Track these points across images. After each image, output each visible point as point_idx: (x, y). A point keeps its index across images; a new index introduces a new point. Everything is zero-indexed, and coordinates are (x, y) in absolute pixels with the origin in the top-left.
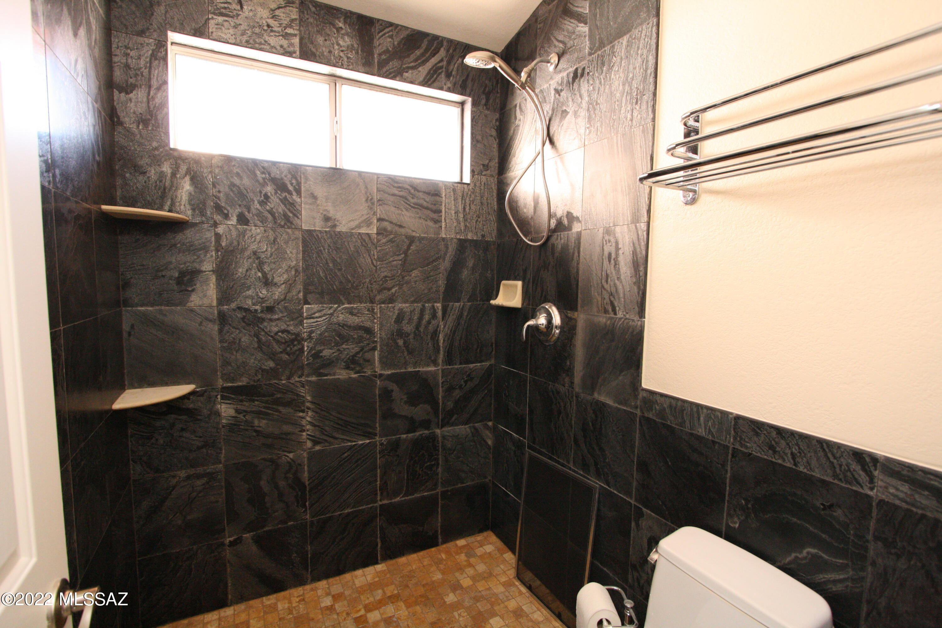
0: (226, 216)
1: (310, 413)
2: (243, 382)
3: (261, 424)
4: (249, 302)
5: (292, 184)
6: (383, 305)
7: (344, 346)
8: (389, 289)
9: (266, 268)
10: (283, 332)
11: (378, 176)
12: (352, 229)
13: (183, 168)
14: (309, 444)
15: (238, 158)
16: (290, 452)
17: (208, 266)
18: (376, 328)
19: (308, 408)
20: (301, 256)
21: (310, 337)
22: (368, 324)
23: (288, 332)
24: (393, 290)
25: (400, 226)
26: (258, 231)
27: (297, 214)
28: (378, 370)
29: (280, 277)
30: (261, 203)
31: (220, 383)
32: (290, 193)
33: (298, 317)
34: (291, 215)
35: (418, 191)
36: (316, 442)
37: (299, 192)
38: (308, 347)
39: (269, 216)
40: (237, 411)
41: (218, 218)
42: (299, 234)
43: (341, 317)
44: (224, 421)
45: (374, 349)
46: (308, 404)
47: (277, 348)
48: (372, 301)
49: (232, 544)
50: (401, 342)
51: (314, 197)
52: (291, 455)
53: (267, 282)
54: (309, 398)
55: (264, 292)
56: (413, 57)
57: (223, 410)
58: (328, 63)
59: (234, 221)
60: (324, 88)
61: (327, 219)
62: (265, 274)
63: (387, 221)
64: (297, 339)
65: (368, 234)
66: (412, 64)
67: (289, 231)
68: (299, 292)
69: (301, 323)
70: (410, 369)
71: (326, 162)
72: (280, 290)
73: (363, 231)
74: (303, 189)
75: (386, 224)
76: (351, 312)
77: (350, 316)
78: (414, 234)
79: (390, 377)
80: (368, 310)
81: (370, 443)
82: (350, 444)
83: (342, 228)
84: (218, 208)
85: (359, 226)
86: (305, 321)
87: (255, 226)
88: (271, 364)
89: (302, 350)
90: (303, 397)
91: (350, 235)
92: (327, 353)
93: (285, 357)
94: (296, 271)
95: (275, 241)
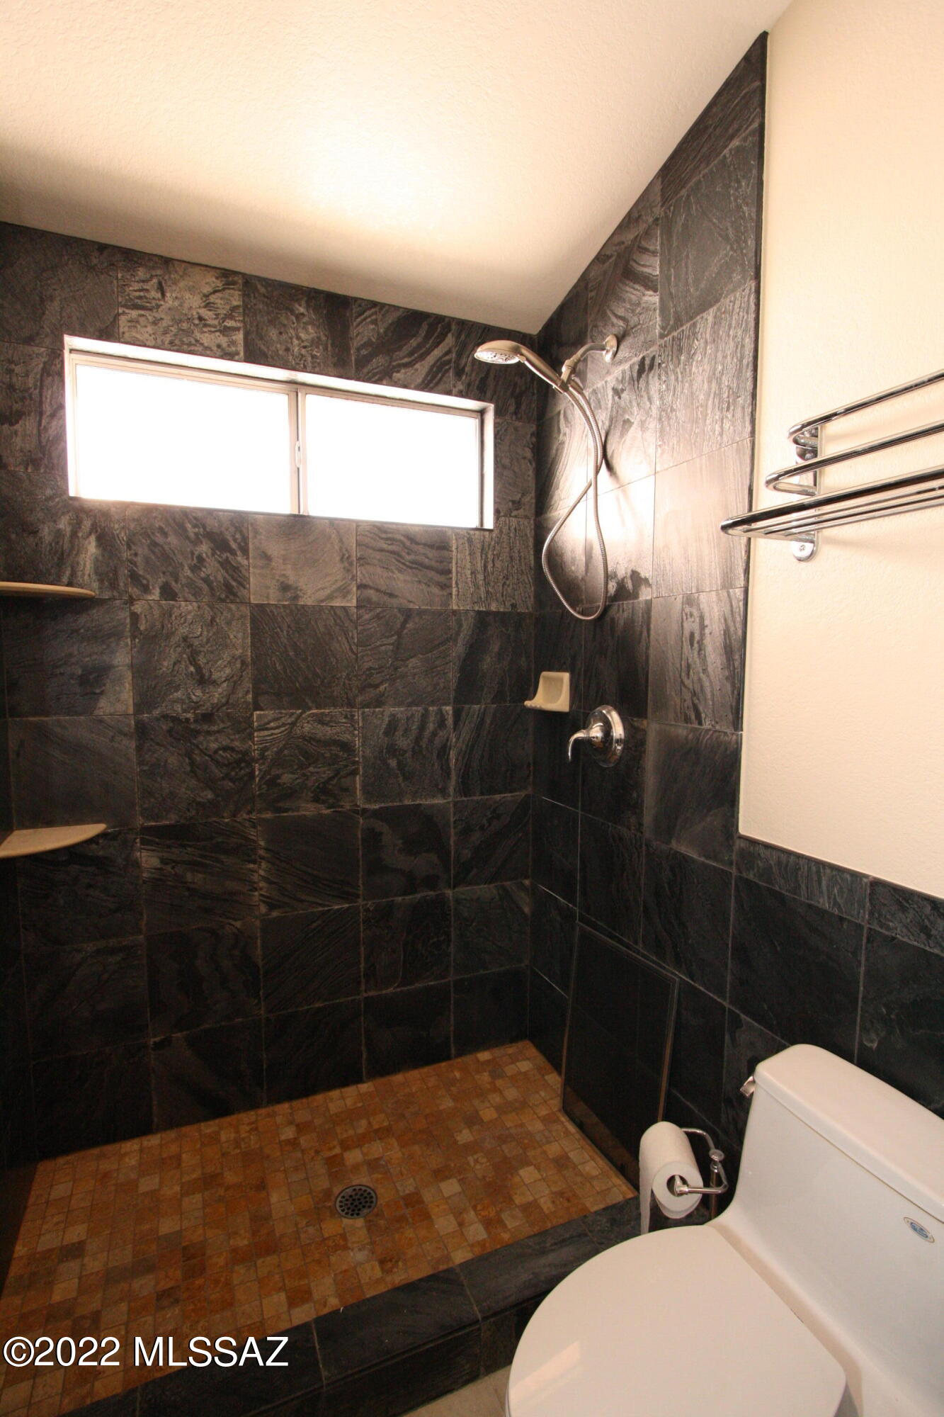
0: (146, 589)
1: (264, 865)
2: (170, 820)
3: (196, 879)
4: (178, 708)
5: (235, 540)
6: (367, 710)
7: (311, 769)
8: (377, 686)
9: (202, 660)
10: (225, 749)
11: (358, 524)
12: (322, 601)
13: (87, 524)
14: (263, 909)
15: (161, 506)
16: (235, 920)
17: (122, 658)
18: (358, 743)
19: (262, 858)
20: (249, 641)
21: (263, 757)
22: (346, 737)
23: (232, 749)
24: (382, 688)
25: (391, 595)
26: (190, 608)
27: (243, 582)
28: (361, 803)
29: (221, 671)
30: (194, 569)
31: (140, 821)
32: (233, 553)
33: (244, 727)
34: (234, 584)
35: (417, 544)
36: (272, 907)
37: (245, 551)
38: (260, 770)
39: (205, 586)
40: (163, 861)
41: (134, 591)
42: (246, 610)
43: (307, 728)
44: (145, 875)
45: (354, 773)
46: (262, 852)
47: (217, 772)
48: (351, 705)
49: (158, 1046)
50: (393, 763)
51: (267, 558)
52: (238, 924)
53: (203, 680)
54: (262, 843)
55: (199, 693)
56: (406, 349)
57: (144, 859)
58: (285, 366)
59: (156, 594)
60: (281, 401)
61: (285, 588)
62: (199, 669)
63: (371, 588)
64: (245, 759)
65: (344, 608)
66: (406, 360)
67: (233, 606)
68: (248, 692)
69: (251, 736)
70: (407, 802)
71: (283, 507)
72: (220, 690)
73: (337, 603)
74: (251, 546)
75: (370, 593)
76: (321, 720)
77: (319, 726)
78: (411, 606)
79: (376, 814)
80: (346, 717)
81: (348, 908)
82: (321, 909)
83: (308, 600)
84: (134, 577)
85: (330, 597)
86: (255, 734)
87: (186, 601)
88: (210, 795)
89: (251, 775)
90: (254, 841)
91: (318, 609)
92: (287, 778)
93: (229, 785)
94: (243, 663)
95: (213, 620)
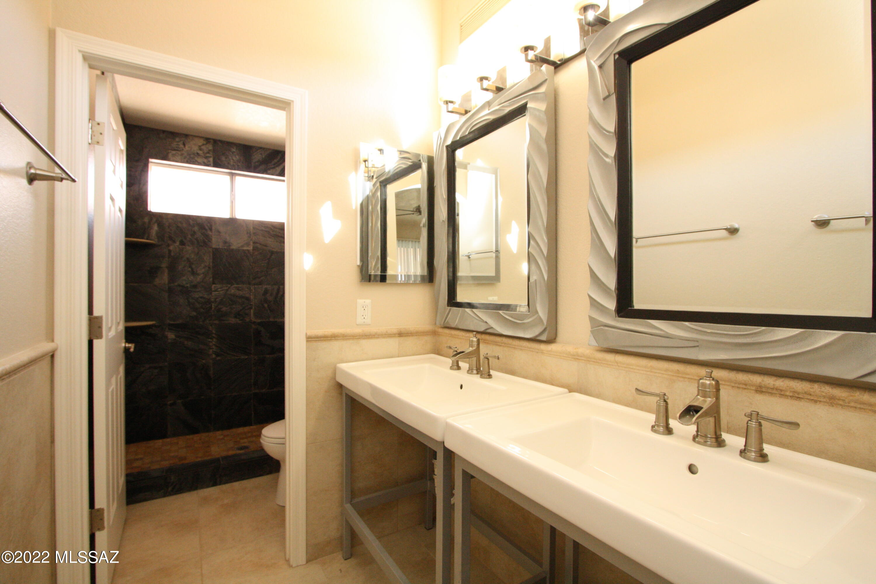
0: (174, 242)
1: (215, 340)
2: (180, 321)
3: (189, 343)
4: (184, 283)
5: (207, 226)
6: (256, 286)
7: (234, 306)
8: (259, 278)
9: (193, 266)
10: (201, 298)
11: (253, 221)
12: (239, 247)
13: (154, 220)
14: (214, 356)
15: (180, 214)
16: (203, 360)
17: (164, 265)
18: (252, 297)
19: (214, 337)
20: (211, 260)
21: (215, 301)
22: (248, 295)
23: (204, 298)
24: (262, 278)
25: (266, 246)
26: (190, 248)
27: (210, 240)
28: (253, 320)
29: (201, 270)
30: (192, 235)
31: (168, 322)
32: (206, 230)
33: (209, 291)
34: (207, 241)
35: (276, 228)
36: (217, 355)
37: (211, 229)
38: (214, 305)
39: (195, 241)
40: (176, 336)
41: (170, 242)
42: (211, 250)
43: (233, 291)
44: (169, 341)
45: (251, 308)
46: (214, 335)
47: (198, 306)
48: (249, 284)
49: (171, 405)
50: (266, 305)
51: (219, 232)
52: (204, 361)
53: (193, 273)
54: (214, 332)
55: (192, 277)
56: (273, 162)
57: (169, 335)
58: (227, 168)
59: (178, 243)
60: (228, 178)
61: (225, 242)
62: (192, 269)
63: (258, 243)
64: (209, 302)
65: (248, 250)
66: (273, 166)
67: (206, 248)
68: (210, 278)
69: (211, 294)
70: (272, 320)
71: (226, 215)
72: (200, 277)
73: (245, 248)
74: (213, 228)
75: (258, 245)
76: (238, 289)
77: (237, 291)
78: (274, 250)
79: (259, 324)
80: (248, 288)
81: (247, 358)
82: (236, 358)
83: (234, 247)
84: (171, 238)
85: (242, 246)
86: (213, 293)
87: (188, 246)
88: (194, 314)
89: (211, 308)
90: (211, 331)
91: (238, 250)
92: (224, 309)
93: (202, 310)
94: (209, 268)
95: (198, 253)
